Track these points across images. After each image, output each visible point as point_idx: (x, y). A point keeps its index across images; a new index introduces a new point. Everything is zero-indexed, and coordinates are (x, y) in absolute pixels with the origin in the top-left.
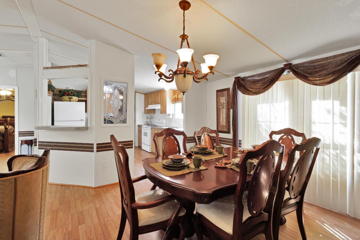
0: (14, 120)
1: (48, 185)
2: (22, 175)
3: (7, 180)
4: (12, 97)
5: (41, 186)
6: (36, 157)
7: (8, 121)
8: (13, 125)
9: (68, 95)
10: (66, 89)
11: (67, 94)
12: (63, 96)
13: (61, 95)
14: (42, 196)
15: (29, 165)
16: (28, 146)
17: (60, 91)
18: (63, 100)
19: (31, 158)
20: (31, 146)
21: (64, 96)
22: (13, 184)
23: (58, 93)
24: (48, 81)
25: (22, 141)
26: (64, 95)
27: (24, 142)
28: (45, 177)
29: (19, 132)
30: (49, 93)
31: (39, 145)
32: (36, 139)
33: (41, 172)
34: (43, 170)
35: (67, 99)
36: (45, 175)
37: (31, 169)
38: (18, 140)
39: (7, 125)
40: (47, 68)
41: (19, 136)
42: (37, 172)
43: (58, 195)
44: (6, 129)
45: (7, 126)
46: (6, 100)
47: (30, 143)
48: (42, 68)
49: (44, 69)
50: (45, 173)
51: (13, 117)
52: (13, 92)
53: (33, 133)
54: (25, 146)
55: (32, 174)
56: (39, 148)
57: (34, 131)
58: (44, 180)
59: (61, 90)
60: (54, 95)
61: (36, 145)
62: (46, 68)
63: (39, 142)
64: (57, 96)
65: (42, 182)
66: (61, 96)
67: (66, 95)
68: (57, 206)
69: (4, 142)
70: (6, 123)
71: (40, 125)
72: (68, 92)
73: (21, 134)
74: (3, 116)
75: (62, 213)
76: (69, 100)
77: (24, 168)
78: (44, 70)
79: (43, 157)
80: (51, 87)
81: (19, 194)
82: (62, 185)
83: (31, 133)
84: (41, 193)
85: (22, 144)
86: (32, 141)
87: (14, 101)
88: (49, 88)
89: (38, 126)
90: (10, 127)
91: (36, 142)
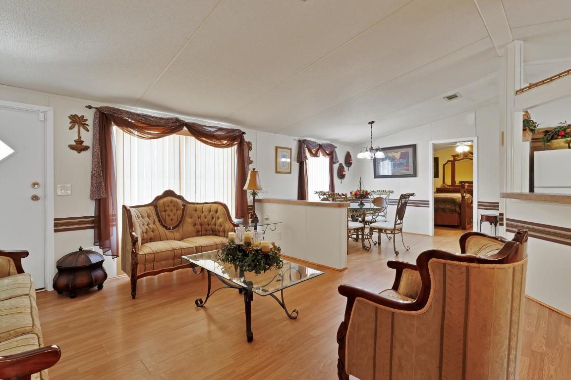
0: (472, 186)
1: (523, 300)
2: (477, 265)
3: (456, 265)
4: (470, 155)
5: (510, 296)
6: (501, 241)
7: (466, 187)
8: (471, 192)
9: (563, 136)
10: (560, 125)
11: (563, 133)
12: (552, 139)
13: (549, 139)
14: (513, 318)
15: (490, 252)
16: (491, 224)
17: (546, 132)
18: (553, 147)
19: (493, 241)
20: (496, 226)
21: (556, 139)
22: (465, 274)
23: (542, 136)
24: (524, 113)
25: (482, 216)
26: (556, 136)
27: (484, 218)
28: (518, 282)
29: (478, 202)
30: (524, 135)
31: (507, 225)
32: (501, 215)
33: (511, 271)
34: (514, 268)
35: (563, 144)
36: (517, 279)
37: (492, 259)
38: (477, 214)
39: (465, 192)
40: (522, 90)
41: (478, 209)
42: (502, 268)
43: (544, 326)
44: (463, 197)
45: (465, 194)
46: (464, 159)
47: (494, 221)
48: (513, 93)
49: (516, 94)
50: (518, 275)
51: (472, 183)
52: (471, 146)
53: (498, 206)
54: (486, 224)
55: (493, 268)
56: (507, 230)
57: (499, 203)
58: (517, 288)
59: (549, 130)
60: (534, 140)
61: (502, 225)
62: (519, 91)
63: (507, 219)
64: (540, 141)
65: (513, 292)
66: (548, 141)
67: (560, 137)
68: (541, 346)
69: (460, 214)
70: (463, 190)
71: (509, 191)
72: (565, 130)
73: (481, 205)
74: (460, 182)
75: (552, 368)
76: (567, 145)
77: (483, 255)
78: (517, 96)
79: (514, 243)
80: (528, 125)
81: (473, 296)
82: (552, 310)
83: (495, 206)
84: (509, 310)
85: (482, 221)
86: (496, 217)
87: (472, 159)
88: (524, 126)
89: (505, 192)
90: (467, 196)
91: (502, 219)
